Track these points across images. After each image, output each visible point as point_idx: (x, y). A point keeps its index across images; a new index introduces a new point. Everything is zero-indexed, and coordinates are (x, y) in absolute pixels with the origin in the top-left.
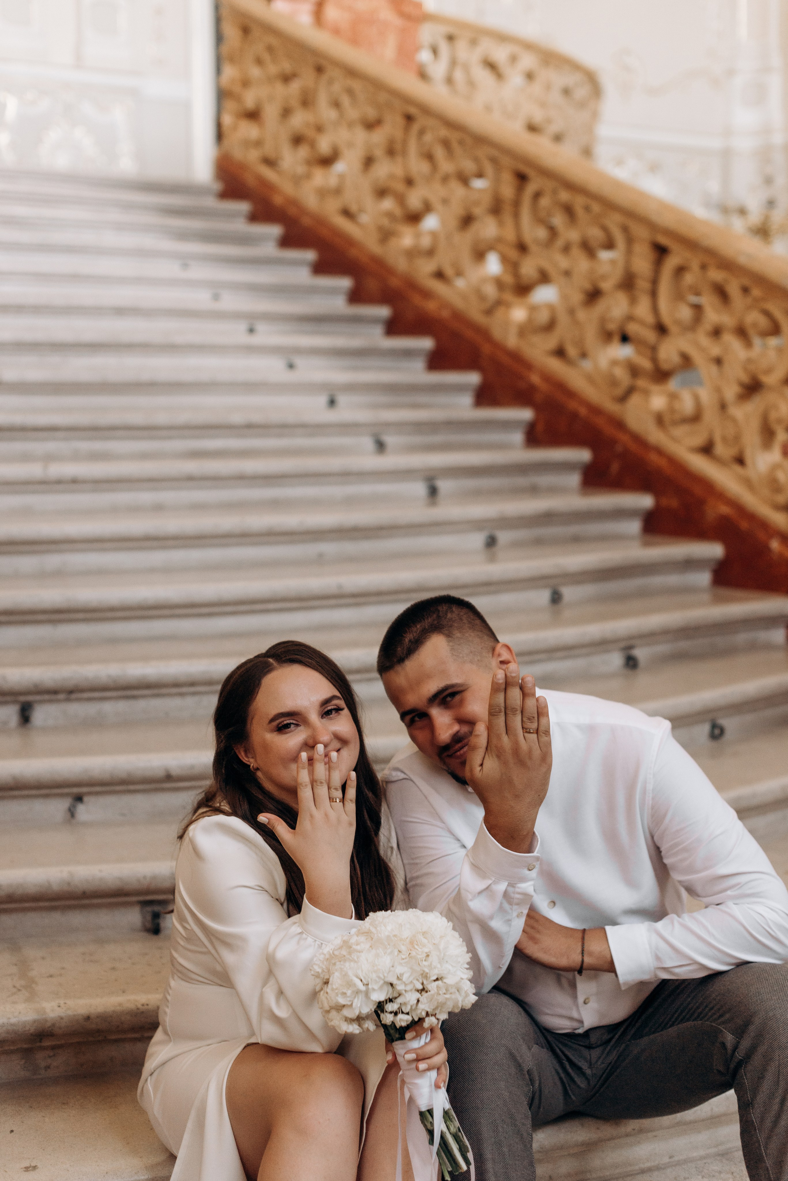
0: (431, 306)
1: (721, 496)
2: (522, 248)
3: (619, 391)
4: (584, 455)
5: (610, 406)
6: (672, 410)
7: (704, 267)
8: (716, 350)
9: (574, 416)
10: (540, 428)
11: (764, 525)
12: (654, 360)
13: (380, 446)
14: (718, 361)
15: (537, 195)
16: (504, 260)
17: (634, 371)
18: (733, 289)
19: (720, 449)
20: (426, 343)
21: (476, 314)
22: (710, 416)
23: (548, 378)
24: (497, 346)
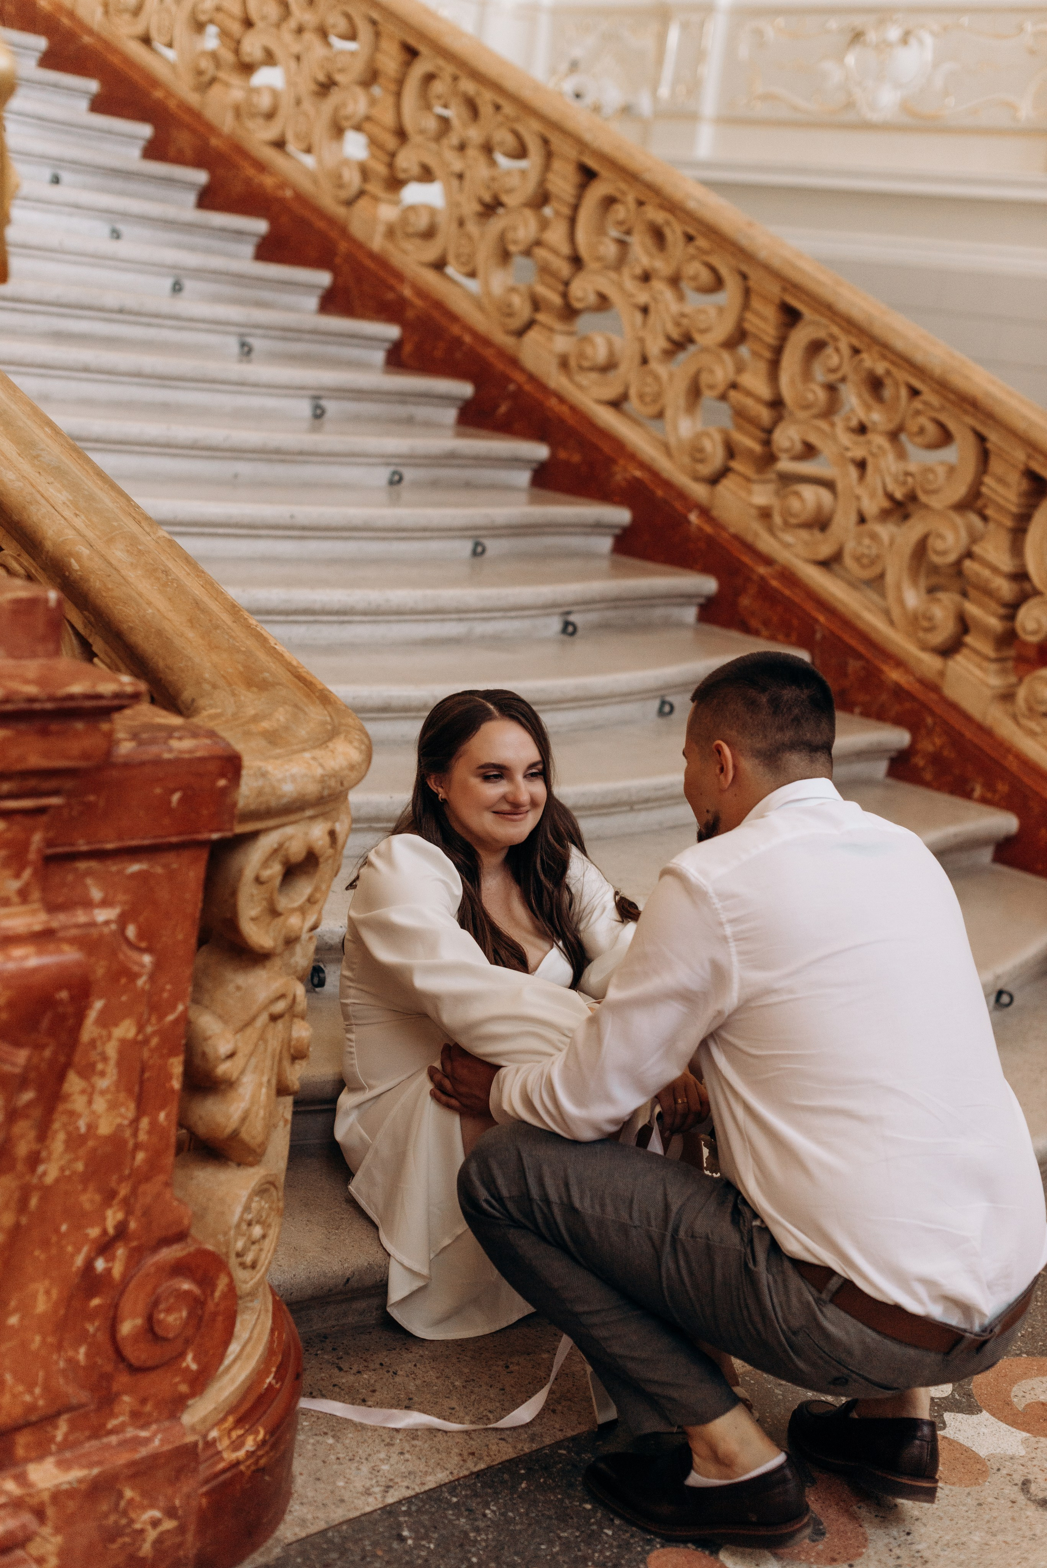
0: (268, 181)
1: (633, 457)
2: (401, 134)
3: (516, 323)
4: (466, 389)
5: (501, 338)
6: (582, 355)
7: (640, 203)
8: (643, 298)
9: (457, 342)
10: (408, 348)
11: (681, 495)
12: (565, 295)
13: (246, 350)
14: (645, 310)
15: (430, 78)
16: (373, 142)
17: (536, 304)
18: (674, 234)
19: (633, 405)
20: (261, 226)
21: (328, 201)
22: (628, 369)
23: (421, 293)
24: (360, 246)
